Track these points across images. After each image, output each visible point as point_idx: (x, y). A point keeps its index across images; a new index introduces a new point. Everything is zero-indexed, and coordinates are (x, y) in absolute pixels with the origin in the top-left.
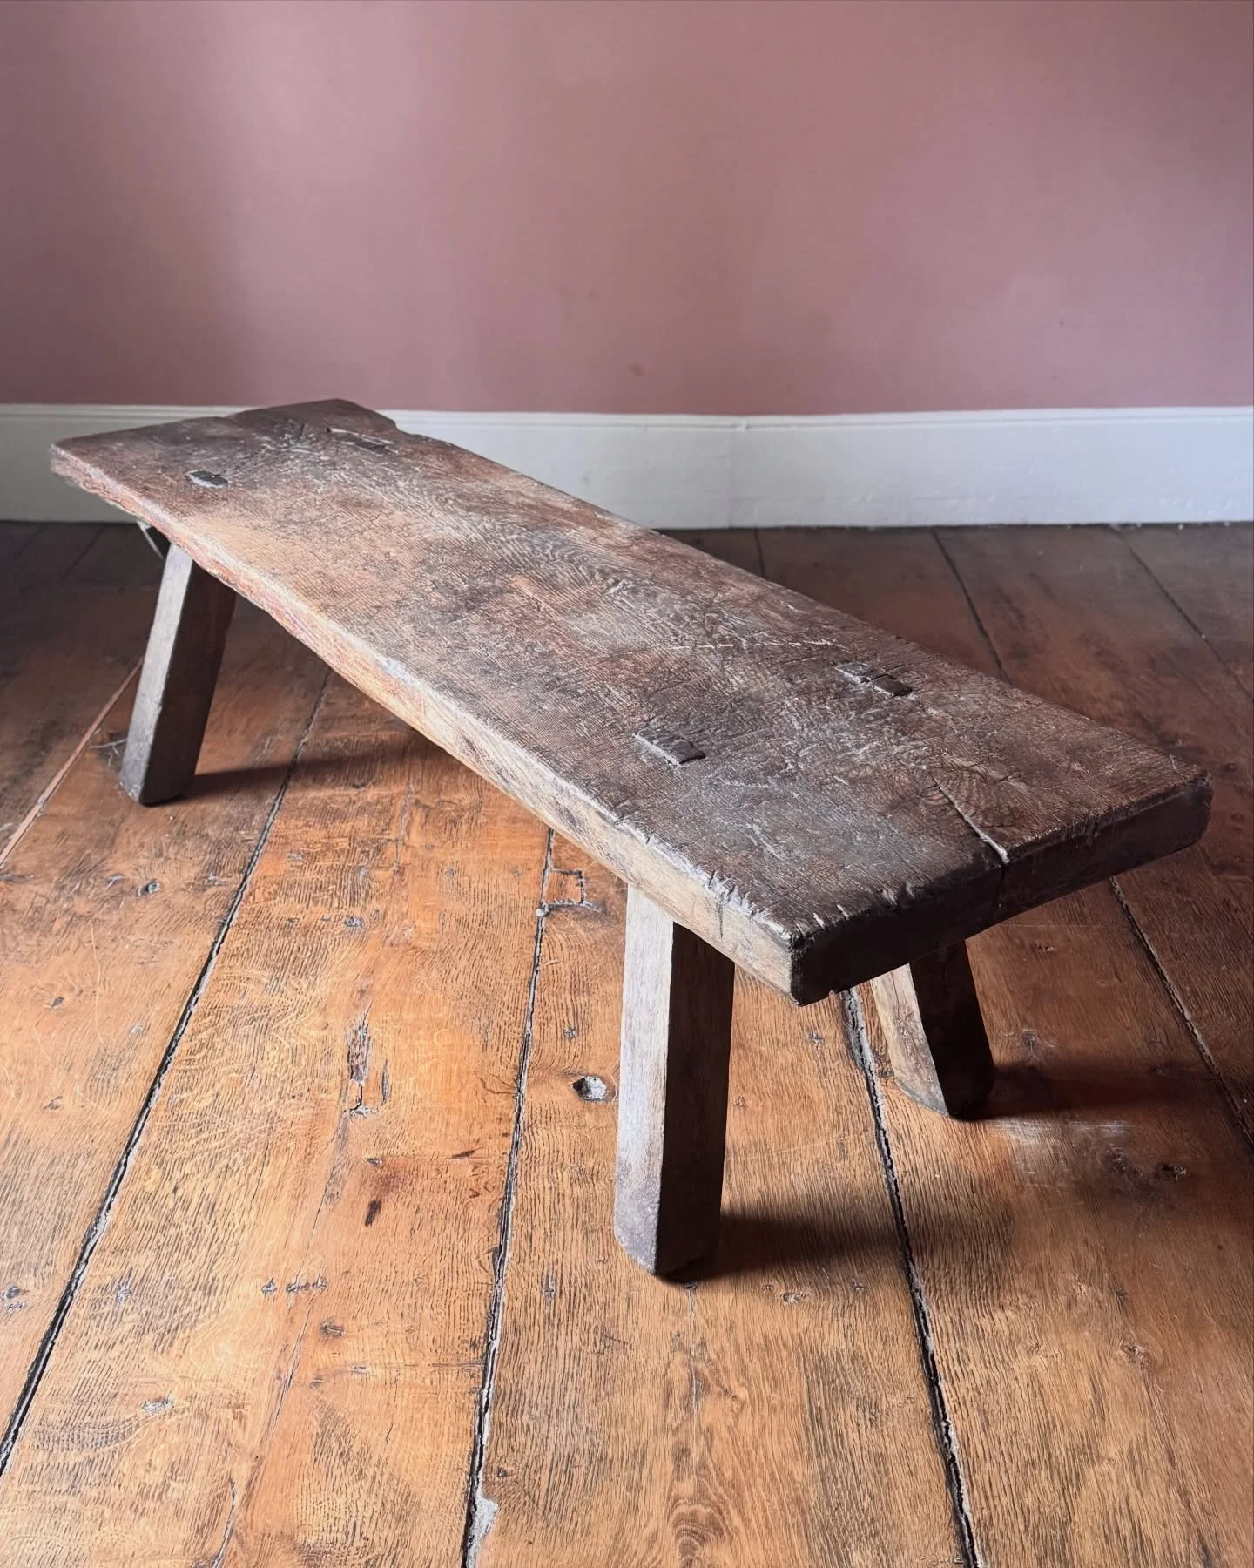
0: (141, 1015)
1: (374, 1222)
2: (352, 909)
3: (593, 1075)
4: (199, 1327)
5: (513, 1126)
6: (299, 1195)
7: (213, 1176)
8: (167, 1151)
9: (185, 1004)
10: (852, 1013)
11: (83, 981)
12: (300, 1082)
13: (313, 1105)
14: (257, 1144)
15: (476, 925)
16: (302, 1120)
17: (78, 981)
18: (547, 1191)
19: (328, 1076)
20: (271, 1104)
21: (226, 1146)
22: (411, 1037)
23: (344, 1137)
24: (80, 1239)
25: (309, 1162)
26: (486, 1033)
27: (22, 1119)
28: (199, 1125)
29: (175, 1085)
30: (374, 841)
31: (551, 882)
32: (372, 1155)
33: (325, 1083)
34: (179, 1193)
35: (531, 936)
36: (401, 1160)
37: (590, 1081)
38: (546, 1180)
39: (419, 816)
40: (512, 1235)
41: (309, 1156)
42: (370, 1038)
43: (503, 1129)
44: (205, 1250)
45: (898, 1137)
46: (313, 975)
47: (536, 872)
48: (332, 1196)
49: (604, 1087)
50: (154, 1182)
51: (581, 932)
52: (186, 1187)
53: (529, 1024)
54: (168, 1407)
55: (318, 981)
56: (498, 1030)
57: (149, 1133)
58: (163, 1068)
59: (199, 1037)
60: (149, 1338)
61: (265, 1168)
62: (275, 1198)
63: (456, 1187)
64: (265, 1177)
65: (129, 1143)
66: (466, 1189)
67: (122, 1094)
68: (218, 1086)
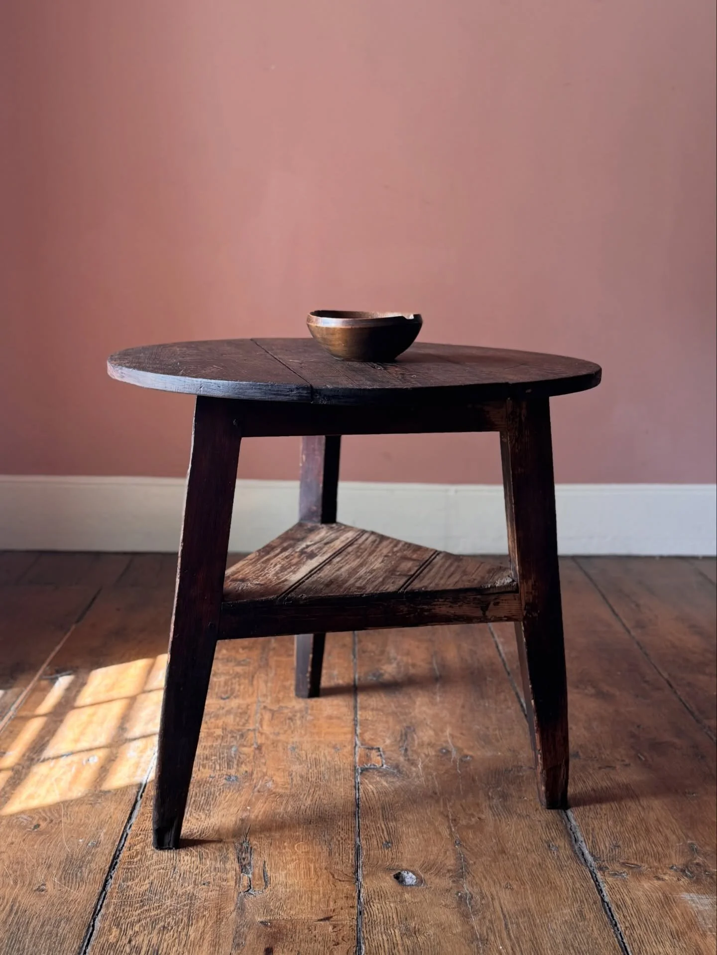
0: (94, 834)
2: (229, 771)
3: (408, 870)
5: (356, 902)
6: (215, 944)
7: (156, 931)
8: (121, 917)
9: (123, 828)
10: (573, 833)
11: (52, 815)
12: (207, 875)
13: (218, 889)
14: (182, 913)
15: (314, 779)
16: (211, 898)
17: (49, 814)
18: (385, 942)
19: (226, 871)
20: (190, 888)
21: (163, 914)
22: (280, 848)
23: (241, 909)
25: (220, 923)
26: (330, 844)
27: (19, 898)
28: (141, 901)
29: (122, 876)
30: (239, 730)
31: (360, 754)
32: (263, 919)
33: (225, 876)
34: (133, 943)
35: (351, 786)
36: (283, 923)
37: (405, 874)
38: (384, 935)
39: (267, 716)
41: (219, 921)
42: (251, 848)
43: (350, 902)
45: (618, 906)
46: (208, 810)
47: (349, 748)
48: (238, 945)
49: (414, 877)
50: (115, 937)
51: (385, 784)
52: (137, 939)
53: (358, 839)
55: (212, 813)
56: (337, 843)
57: (108, 907)
58: (112, 866)
59: (135, 848)
61: (190, 927)
62: (199, 946)
63: (323, 939)
64: (191, 933)
65: (94, 913)
66: (330, 940)
67: (86, 883)
68: (151, 878)
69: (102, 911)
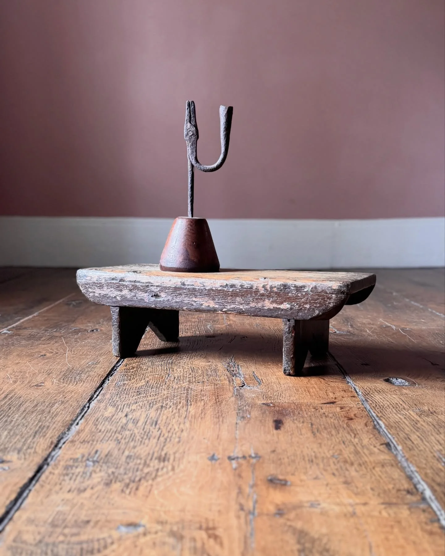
0: (94, 359)
1: (282, 429)
2: (208, 334)
4: (159, 479)
5: (355, 394)
6: (219, 417)
7: (154, 409)
8: (117, 401)
11: (58, 351)
12: (201, 378)
13: (213, 385)
14: (180, 398)
16: (207, 390)
17: (55, 351)
18: (403, 419)
19: (218, 376)
20: (186, 384)
21: (160, 399)
23: (240, 396)
24: (56, 437)
25: (220, 404)
27: (17, 390)
28: (138, 392)
29: (119, 379)
30: (211, 319)
32: (265, 402)
33: (218, 378)
34: (130, 417)
36: (286, 405)
37: (394, 379)
38: (398, 414)
40: (394, 438)
41: (218, 403)
42: (238, 366)
43: (349, 394)
44: (155, 440)
48: (243, 417)
49: (406, 381)
50: (110, 413)
52: (134, 414)
54: (141, 530)
57: (104, 395)
58: (110, 374)
59: (131, 365)
60: (117, 486)
61: (189, 407)
62: (202, 418)
63: (333, 415)
64: (190, 410)
65: (91, 399)
66: (342, 417)
67: (84, 382)
68: (147, 379)
69: (98, 397)
